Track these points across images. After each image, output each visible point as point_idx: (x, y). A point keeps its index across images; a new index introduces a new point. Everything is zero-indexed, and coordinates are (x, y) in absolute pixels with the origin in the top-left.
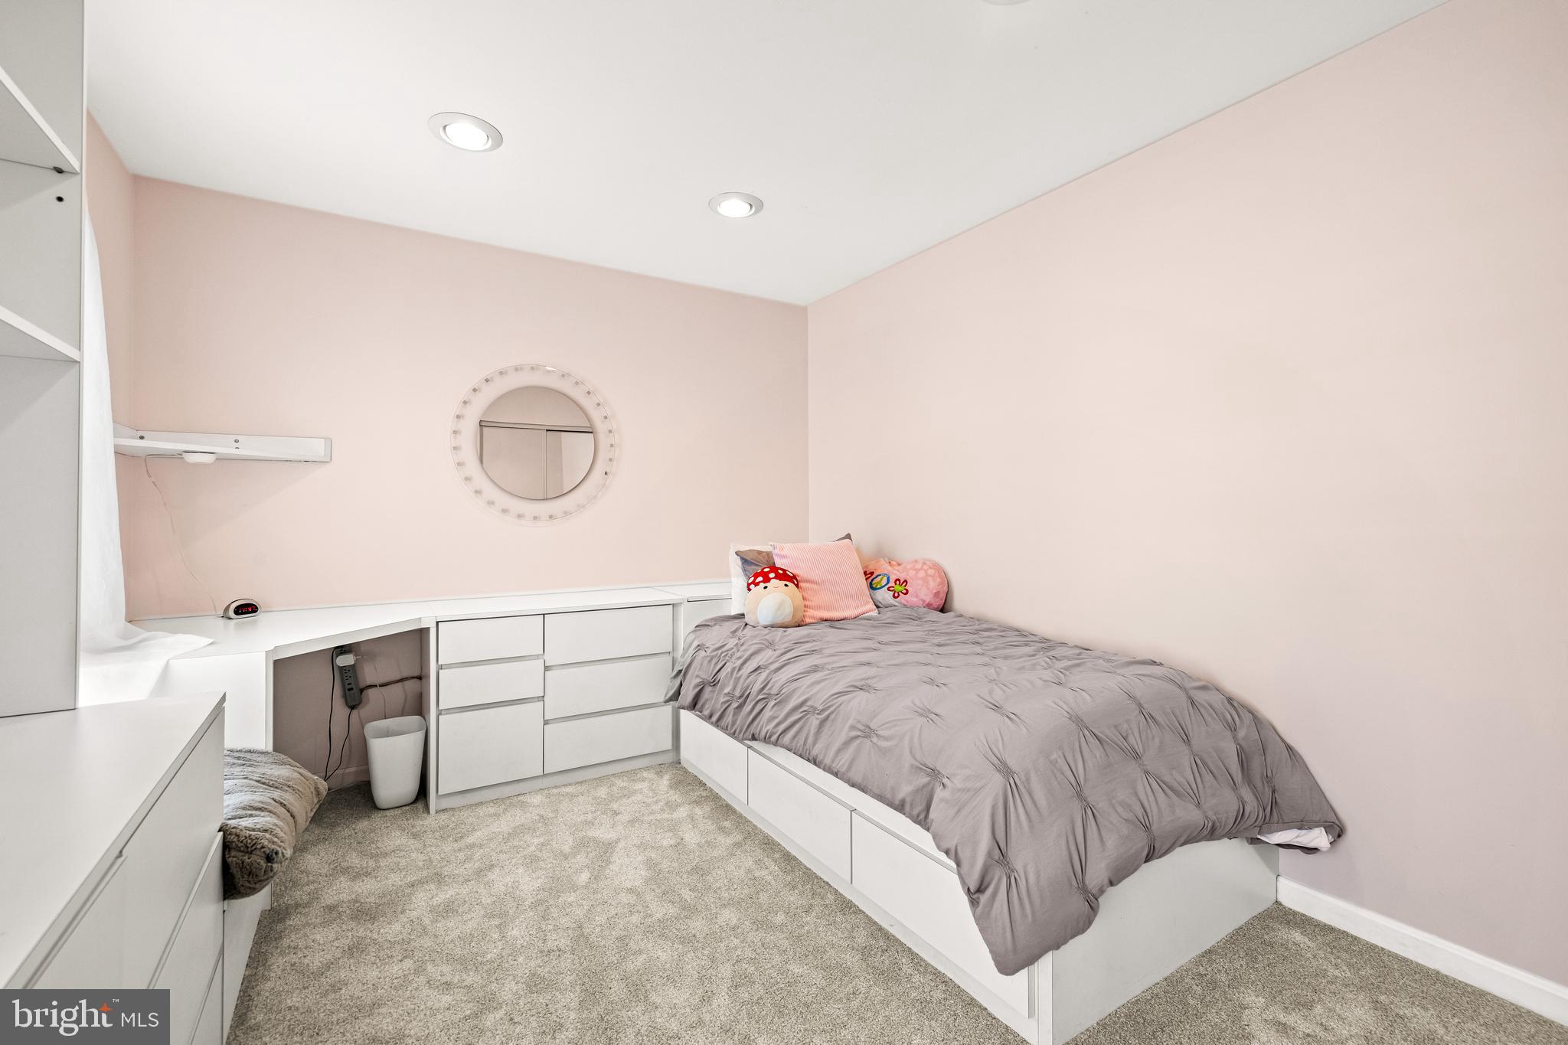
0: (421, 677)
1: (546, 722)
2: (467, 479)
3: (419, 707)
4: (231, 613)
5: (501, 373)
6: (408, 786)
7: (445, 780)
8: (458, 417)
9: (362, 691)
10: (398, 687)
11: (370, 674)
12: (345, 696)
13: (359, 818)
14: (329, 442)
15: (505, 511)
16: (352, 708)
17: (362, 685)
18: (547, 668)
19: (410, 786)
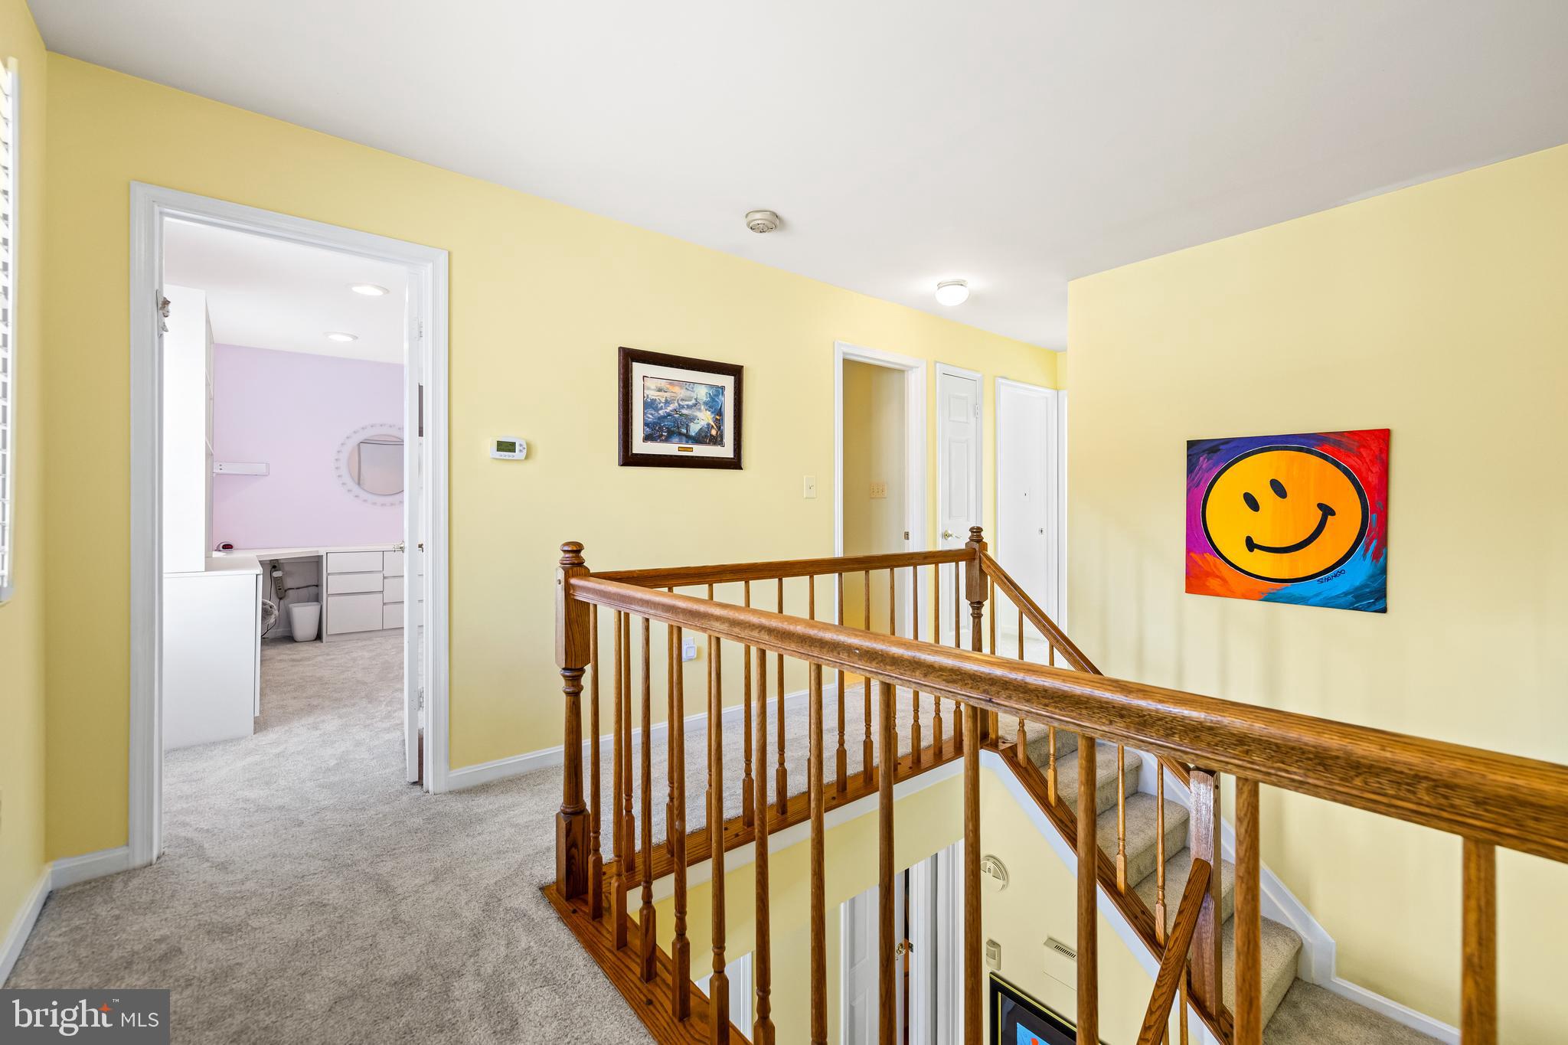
0: (318, 586)
1: (384, 604)
2: (344, 484)
3: (317, 598)
4: (221, 549)
5: (363, 428)
6: (312, 631)
7: (331, 627)
8: (339, 452)
9: (286, 591)
10: (305, 589)
11: (289, 583)
12: (277, 593)
13: (289, 644)
14: (268, 465)
15: (365, 501)
16: (281, 599)
17: (286, 588)
18: (384, 578)
19: (313, 632)
